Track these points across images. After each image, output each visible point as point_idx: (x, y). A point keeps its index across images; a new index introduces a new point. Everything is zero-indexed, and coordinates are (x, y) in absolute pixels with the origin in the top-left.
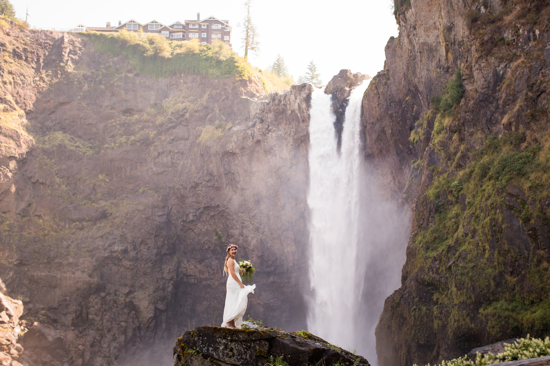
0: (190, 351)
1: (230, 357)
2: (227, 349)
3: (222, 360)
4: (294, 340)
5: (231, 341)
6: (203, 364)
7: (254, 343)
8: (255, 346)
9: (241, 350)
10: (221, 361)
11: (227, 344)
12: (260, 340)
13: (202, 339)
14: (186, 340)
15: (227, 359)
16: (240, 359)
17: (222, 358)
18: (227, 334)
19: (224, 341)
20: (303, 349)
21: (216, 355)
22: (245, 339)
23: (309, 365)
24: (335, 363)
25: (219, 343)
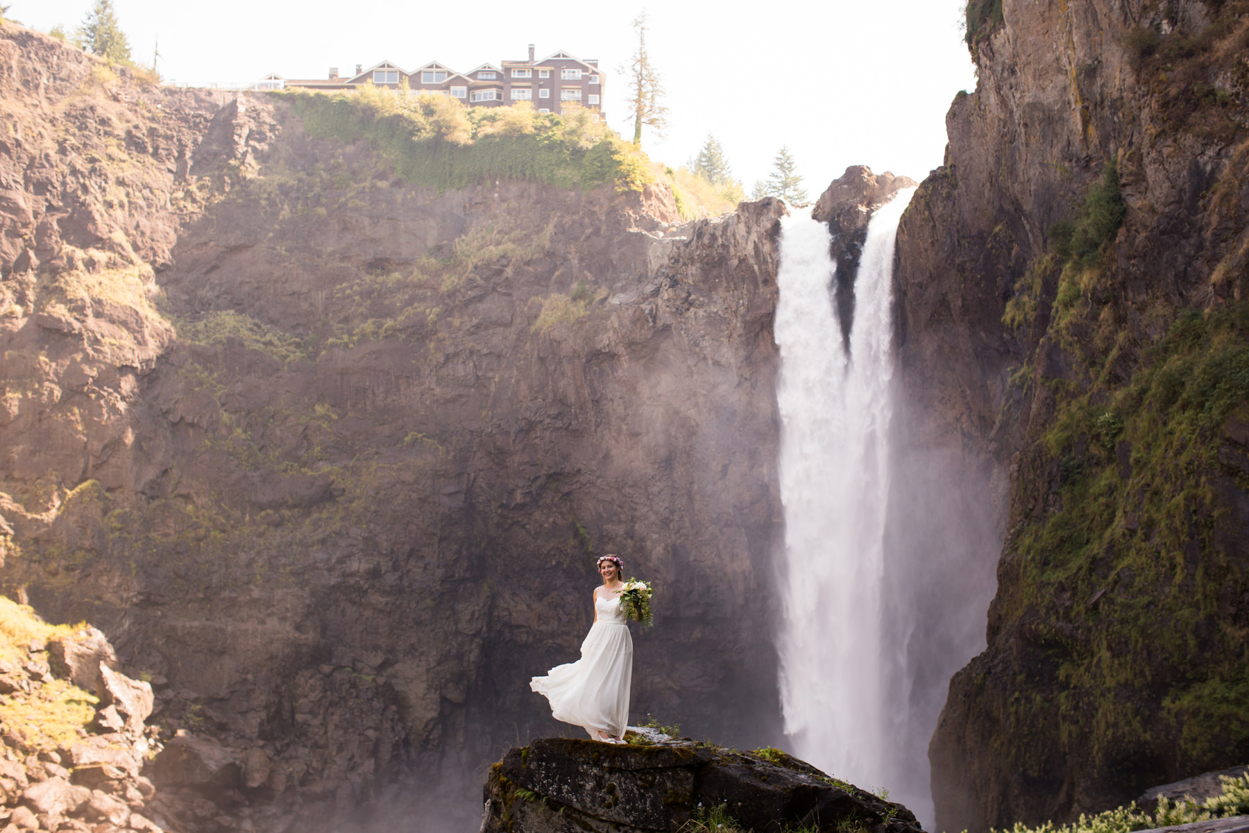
0: (520, 793)
1: (609, 806)
2: (601, 789)
3: (590, 812)
4: (751, 769)
5: (611, 771)
6: (548, 821)
7: (661, 775)
8: (664, 783)
9: (632, 791)
10: (589, 816)
11: (602, 777)
12: (674, 768)
13: (546, 766)
14: (512, 770)
15: (601, 811)
16: (630, 810)
17: (591, 808)
18: (600, 755)
19: (595, 771)
20: (770, 788)
21: (578, 801)
22: (642, 766)
23: (783, 824)
24: (842, 819)
25: (585, 775)
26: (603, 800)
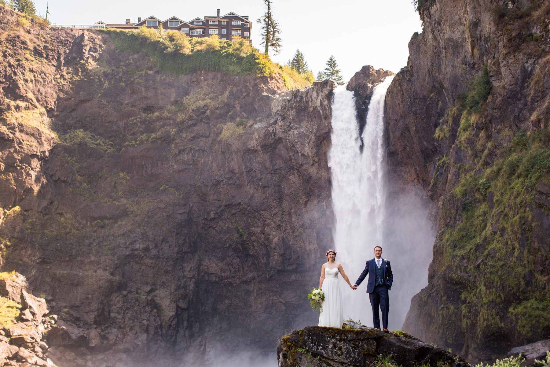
0: (300, 350)
1: (339, 356)
2: (336, 348)
3: (331, 358)
4: (399, 339)
5: (340, 340)
6: (312, 362)
7: (362, 342)
8: (363, 345)
9: (349, 349)
10: (330, 360)
11: (336, 343)
12: (368, 339)
13: (312, 338)
14: (295, 340)
15: (335, 358)
16: (348, 357)
17: (331, 356)
18: (335, 333)
19: (333, 340)
20: (409, 347)
21: (325, 353)
22: (354, 338)
23: (415, 363)
24: (439, 361)
25: (328, 342)
26: (337, 353)
